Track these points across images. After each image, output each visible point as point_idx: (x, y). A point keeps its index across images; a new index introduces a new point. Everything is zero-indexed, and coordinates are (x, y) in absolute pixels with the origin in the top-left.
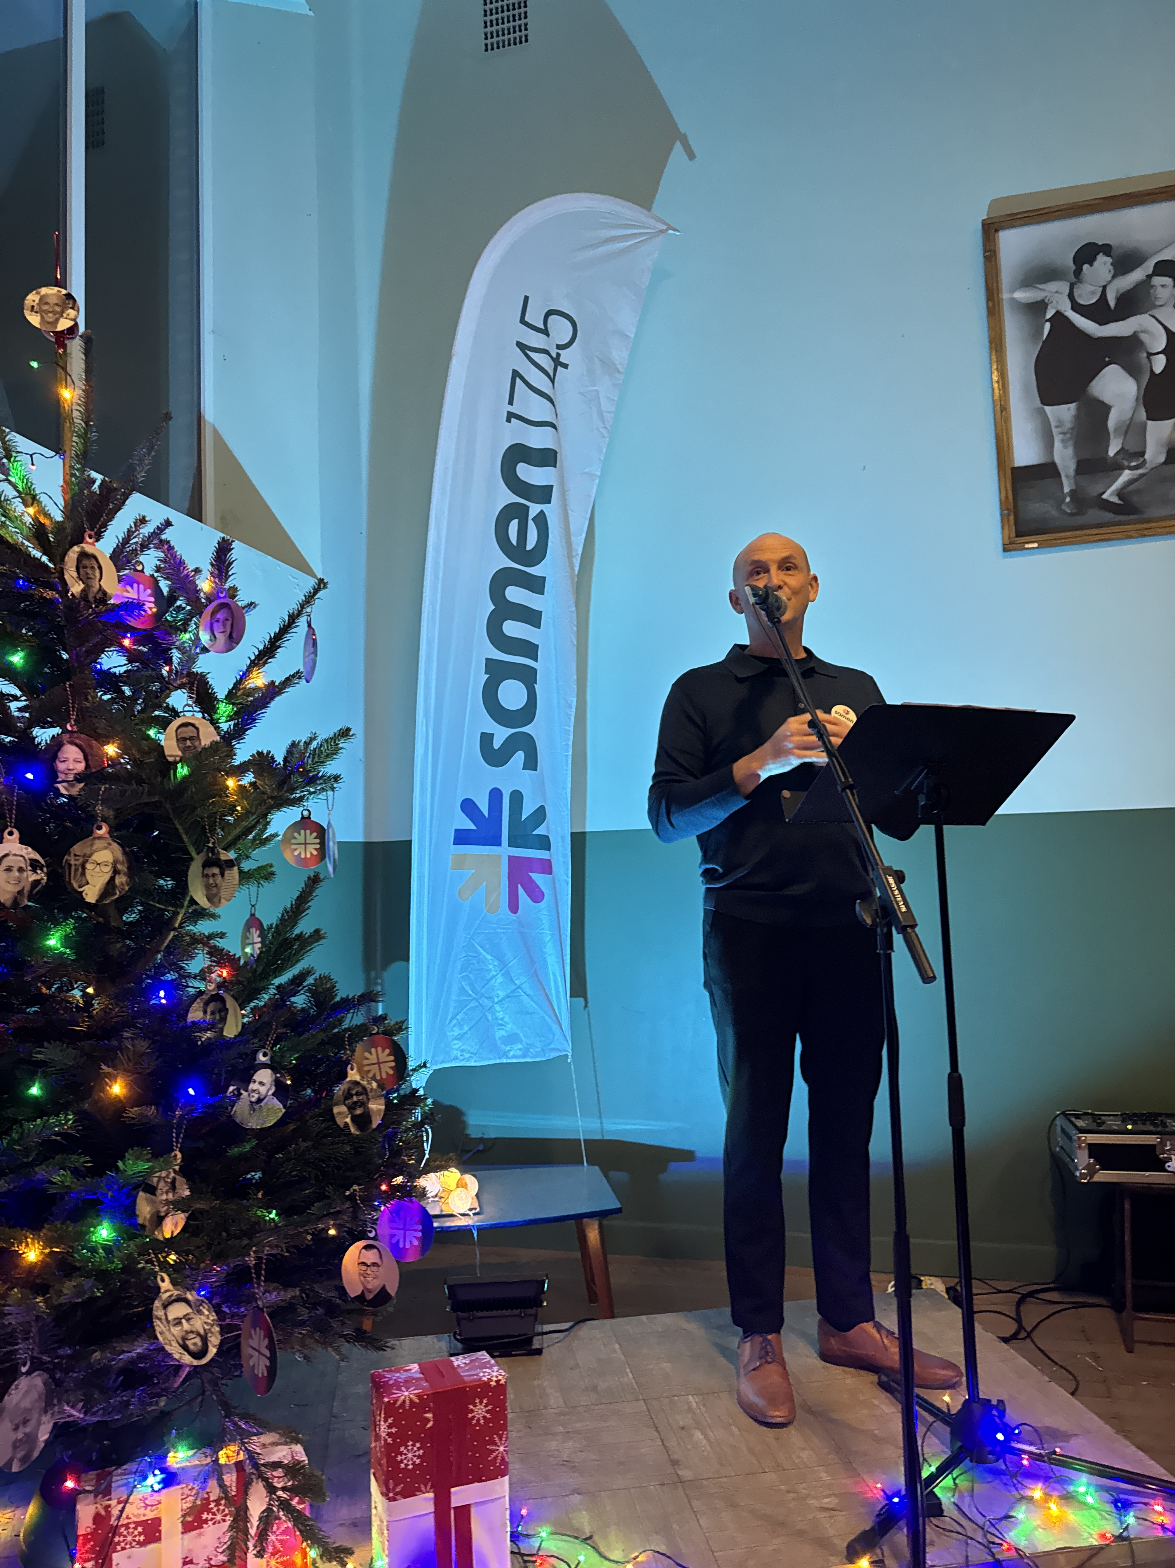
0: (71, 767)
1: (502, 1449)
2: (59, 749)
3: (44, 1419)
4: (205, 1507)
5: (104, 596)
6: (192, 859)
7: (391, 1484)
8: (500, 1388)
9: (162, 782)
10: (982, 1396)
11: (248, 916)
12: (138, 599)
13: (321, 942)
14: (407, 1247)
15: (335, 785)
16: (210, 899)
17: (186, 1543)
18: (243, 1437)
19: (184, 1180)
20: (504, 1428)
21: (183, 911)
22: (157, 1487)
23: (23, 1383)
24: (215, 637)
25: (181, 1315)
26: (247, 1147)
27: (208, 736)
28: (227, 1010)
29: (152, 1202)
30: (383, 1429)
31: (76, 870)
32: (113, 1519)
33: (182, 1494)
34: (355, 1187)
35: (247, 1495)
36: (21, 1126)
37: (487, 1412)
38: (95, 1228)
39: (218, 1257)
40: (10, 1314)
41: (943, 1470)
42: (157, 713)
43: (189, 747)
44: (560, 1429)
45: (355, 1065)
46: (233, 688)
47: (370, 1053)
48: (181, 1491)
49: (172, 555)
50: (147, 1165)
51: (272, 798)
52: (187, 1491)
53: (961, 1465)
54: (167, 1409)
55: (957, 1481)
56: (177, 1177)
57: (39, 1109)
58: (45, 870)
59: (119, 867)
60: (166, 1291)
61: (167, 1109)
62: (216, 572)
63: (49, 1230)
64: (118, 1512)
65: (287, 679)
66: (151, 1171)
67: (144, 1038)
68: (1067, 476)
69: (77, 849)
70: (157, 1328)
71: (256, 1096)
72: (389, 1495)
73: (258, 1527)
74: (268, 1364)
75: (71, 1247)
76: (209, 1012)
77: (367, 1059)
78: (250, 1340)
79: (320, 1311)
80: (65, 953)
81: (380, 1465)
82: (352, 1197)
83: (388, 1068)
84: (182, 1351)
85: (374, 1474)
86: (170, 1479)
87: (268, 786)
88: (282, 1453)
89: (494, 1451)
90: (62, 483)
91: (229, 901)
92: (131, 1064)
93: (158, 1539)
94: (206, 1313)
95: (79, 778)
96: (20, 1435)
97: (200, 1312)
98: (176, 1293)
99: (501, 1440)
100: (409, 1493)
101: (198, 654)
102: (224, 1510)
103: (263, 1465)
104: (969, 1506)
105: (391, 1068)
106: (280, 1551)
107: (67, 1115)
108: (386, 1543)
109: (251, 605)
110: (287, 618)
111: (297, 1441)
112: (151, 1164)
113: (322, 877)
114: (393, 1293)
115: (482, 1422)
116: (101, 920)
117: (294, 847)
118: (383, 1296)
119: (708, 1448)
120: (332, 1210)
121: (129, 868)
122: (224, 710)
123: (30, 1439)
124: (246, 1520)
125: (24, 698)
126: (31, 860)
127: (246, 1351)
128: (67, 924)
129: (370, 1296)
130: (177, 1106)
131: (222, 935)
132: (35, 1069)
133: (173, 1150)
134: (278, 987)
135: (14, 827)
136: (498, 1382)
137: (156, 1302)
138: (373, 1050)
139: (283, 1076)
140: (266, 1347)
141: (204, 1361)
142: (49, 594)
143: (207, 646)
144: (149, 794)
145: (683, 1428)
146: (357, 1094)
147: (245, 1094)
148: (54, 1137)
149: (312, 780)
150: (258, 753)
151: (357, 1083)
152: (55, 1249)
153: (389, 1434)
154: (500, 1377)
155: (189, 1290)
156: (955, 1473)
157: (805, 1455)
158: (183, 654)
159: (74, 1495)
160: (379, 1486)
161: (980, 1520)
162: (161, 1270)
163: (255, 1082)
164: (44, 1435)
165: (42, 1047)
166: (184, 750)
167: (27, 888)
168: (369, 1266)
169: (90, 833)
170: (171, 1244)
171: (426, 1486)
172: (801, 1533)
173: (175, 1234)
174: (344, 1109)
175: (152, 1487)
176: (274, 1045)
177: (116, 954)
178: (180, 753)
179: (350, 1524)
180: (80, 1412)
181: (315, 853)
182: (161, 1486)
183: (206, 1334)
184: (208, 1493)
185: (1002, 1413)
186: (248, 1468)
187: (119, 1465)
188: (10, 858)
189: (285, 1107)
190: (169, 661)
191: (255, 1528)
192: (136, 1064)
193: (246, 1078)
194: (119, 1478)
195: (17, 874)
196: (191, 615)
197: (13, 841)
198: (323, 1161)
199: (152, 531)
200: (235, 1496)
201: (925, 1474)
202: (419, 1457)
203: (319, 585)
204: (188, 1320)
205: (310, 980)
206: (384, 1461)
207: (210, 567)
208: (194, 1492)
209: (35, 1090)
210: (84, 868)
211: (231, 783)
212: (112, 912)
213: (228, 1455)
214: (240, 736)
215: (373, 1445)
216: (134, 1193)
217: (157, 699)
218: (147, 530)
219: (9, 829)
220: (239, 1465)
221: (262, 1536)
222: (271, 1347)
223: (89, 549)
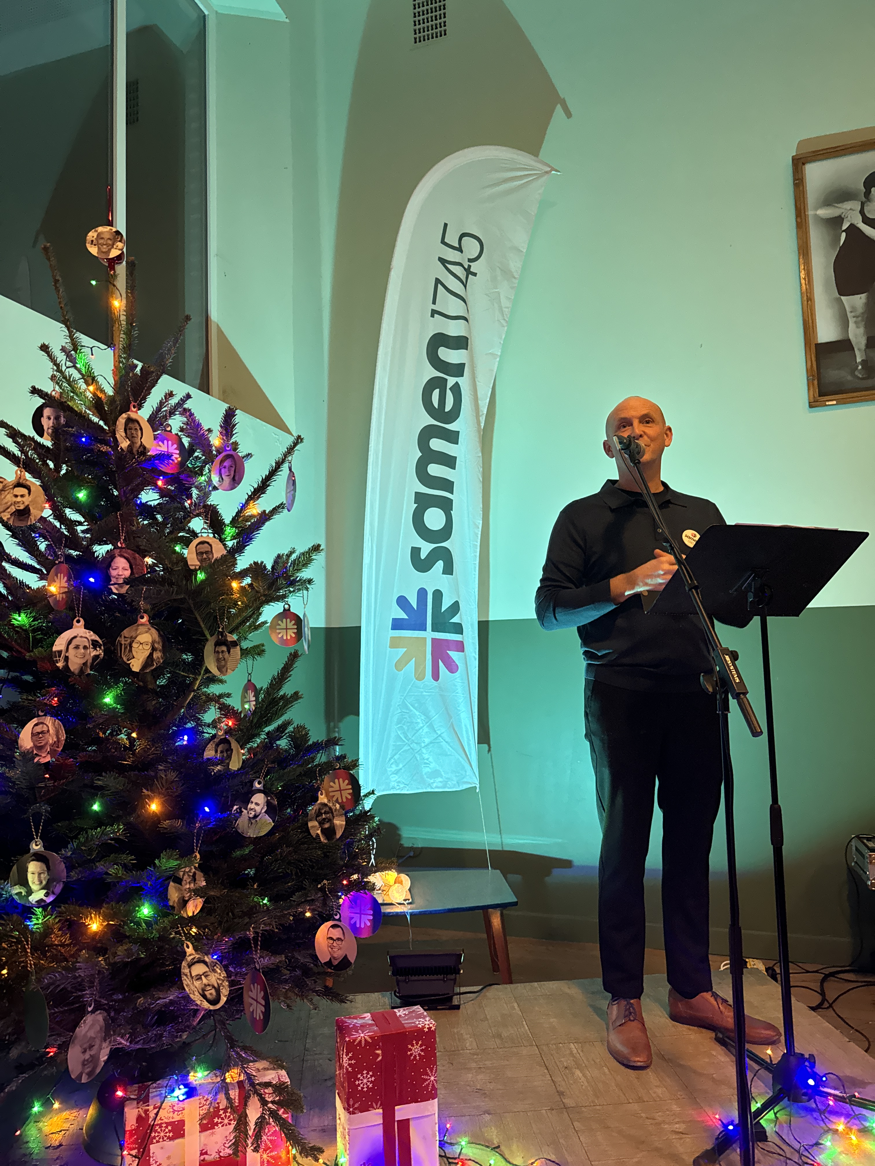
0: (120, 573)
1: (432, 1078)
2: (112, 560)
3: (104, 1045)
4: (216, 1113)
5: (144, 450)
6: (207, 640)
7: (351, 1103)
8: (431, 1033)
9: (186, 584)
10: (797, 1051)
11: (246, 682)
12: (168, 452)
13: (299, 701)
14: (362, 926)
15: (308, 586)
16: (219, 669)
17: (203, 1139)
18: (243, 1063)
19: (202, 874)
20: (435, 1063)
21: (200, 678)
22: (182, 1098)
23: (89, 1019)
24: (222, 479)
25: (201, 974)
26: (247, 851)
27: (218, 551)
28: (232, 750)
29: (179, 890)
30: (345, 1061)
31: (126, 648)
32: (150, 1120)
33: (200, 1103)
34: (325, 882)
35: (246, 1105)
36: (87, 833)
37: (422, 1050)
38: (139, 907)
39: (227, 931)
40: (81, 969)
41: (766, 1106)
42: (181, 534)
43: (205, 559)
44: (474, 1065)
45: (324, 791)
46: (236, 516)
47: (334, 783)
48: (199, 1101)
49: (192, 419)
50: (176, 863)
51: (265, 595)
52: (203, 1102)
53: (781, 1103)
54: (187, 1041)
55: (778, 1115)
56: (197, 872)
57: (99, 820)
58: (102, 648)
59: (156, 645)
60: (190, 955)
61: (190, 822)
62: (224, 432)
63: (107, 909)
64: (154, 1115)
65: (274, 509)
66: (179, 867)
67: (174, 770)
68: (859, 350)
69: (126, 632)
70: (184, 982)
71: (253, 813)
72: (350, 1109)
73: (254, 1129)
74: (263, 1009)
75: (122, 921)
76: (219, 752)
77: (332, 787)
78: (250, 993)
79: (298, 972)
80: (117, 708)
81: (343, 1087)
82: (322, 889)
83: (347, 794)
84: (202, 999)
85: (338, 1094)
86: (191, 1092)
87: (260, 587)
88: (272, 1076)
89: (427, 1080)
90: (113, 368)
91: (233, 671)
92: (164, 789)
93: (183, 1136)
94: (219, 971)
95: (127, 581)
96: (87, 1056)
97: (214, 971)
98: (198, 956)
99: (432, 1072)
100: (364, 1109)
101: (210, 491)
102: (229, 1117)
103: (258, 1084)
104: (788, 1134)
105: (349, 794)
106: (270, 1148)
107: (119, 825)
108: (348, 1145)
109: (249, 455)
110: (274, 465)
111: (282, 1067)
112: (179, 862)
113: (300, 653)
114: (352, 960)
115: (418, 1058)
116: (141, 684)
117: (278, 631)
118: (345, 963)
119: (586, 1084)
120: (308, 898)
121: (163, 646)
122: (230, 531)
123: (94, 1059)
124: (246, 1124)
125: (86, 523)
126: (93, 640)
127: (247, 999)
128: (118, 687)
129: (335, 963)
130: (197, 819)
131: (229, 695)
132: (95, 792)
133: (194, 852)
134: (268, 734)
135: (81, 617)
136: (429, 1028)
137: (183, 963)
138: (336, 780)
139: (272, 799)
140: (263, 998)
141: (218, 1006)
142: (104, 448)
143: (217, 485)
144: (177, 593)
145: (566, 1068)
146: (325, 813)
147: (245, 811)
148: (109, 841)
149: (293, 583)
150: (255, 563)
151: (325, 805)
152: (111, 923)
153: (349, 1064)
154: (431, 1025)
155: (206, 954)
156: (776, 1110)
157: (659, 1091)
158: (200, 491)
159: (123, 1102)
160: (342, 1103)
161: (797, 1146)
162: (186, 939)
163: (252, 803)
164: (104, 1057)
165: (101, 776)
166: (201, 561)
167: (90, 661)
168: (334, 940)
169: (135, 621)
170: (192, 920)
171: (377, 1105)
172: (657, 1150)
173: (195, 914)
174: (316, 823)
175: (178, 1097)
176: (266, 776)
177: (152, 708)
178: (198, 563)
179: (320, 1131)
180: (127, 1040)
181: (294, 636)
182: (185, 1097)
183: (219, 987)
184: (218, 1103)
185: (813, 1065)
186: (247, 1086)
187: (155, 1080)
188: (78, 638)
189: (274, 822)
190: (190, 497)
191: (252, 1130)
192: (167, 789)
193: (246, 800)
194: (154, 1090)
195: (83, 651)
196: (205, 463)
197: (80, 627)
198: (301, 862)
199: (177, 402)
200: (237, 1106)
201: (754, 1108)
202: (371, 1082)
203: (297, 440)
204: (206, 976)
205: (290, 728)
206: (346, 1085)
207: (219, 428)
208: (208, 1102)
209: (96, 807)
210: (131, 647)
211: (235, 585)
212: (149, 678)
213: (233, 1076)
214: (241, 551)
215: (338, 1072)
216: (167, 882)
217: (182, 524)
218: (173, 401)
219: (77, 618)
220: (240, 1084)
221: (258, 1136)
222: (266, 998)
223: (133, 415)
